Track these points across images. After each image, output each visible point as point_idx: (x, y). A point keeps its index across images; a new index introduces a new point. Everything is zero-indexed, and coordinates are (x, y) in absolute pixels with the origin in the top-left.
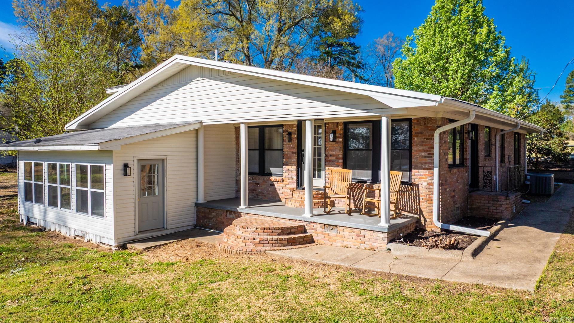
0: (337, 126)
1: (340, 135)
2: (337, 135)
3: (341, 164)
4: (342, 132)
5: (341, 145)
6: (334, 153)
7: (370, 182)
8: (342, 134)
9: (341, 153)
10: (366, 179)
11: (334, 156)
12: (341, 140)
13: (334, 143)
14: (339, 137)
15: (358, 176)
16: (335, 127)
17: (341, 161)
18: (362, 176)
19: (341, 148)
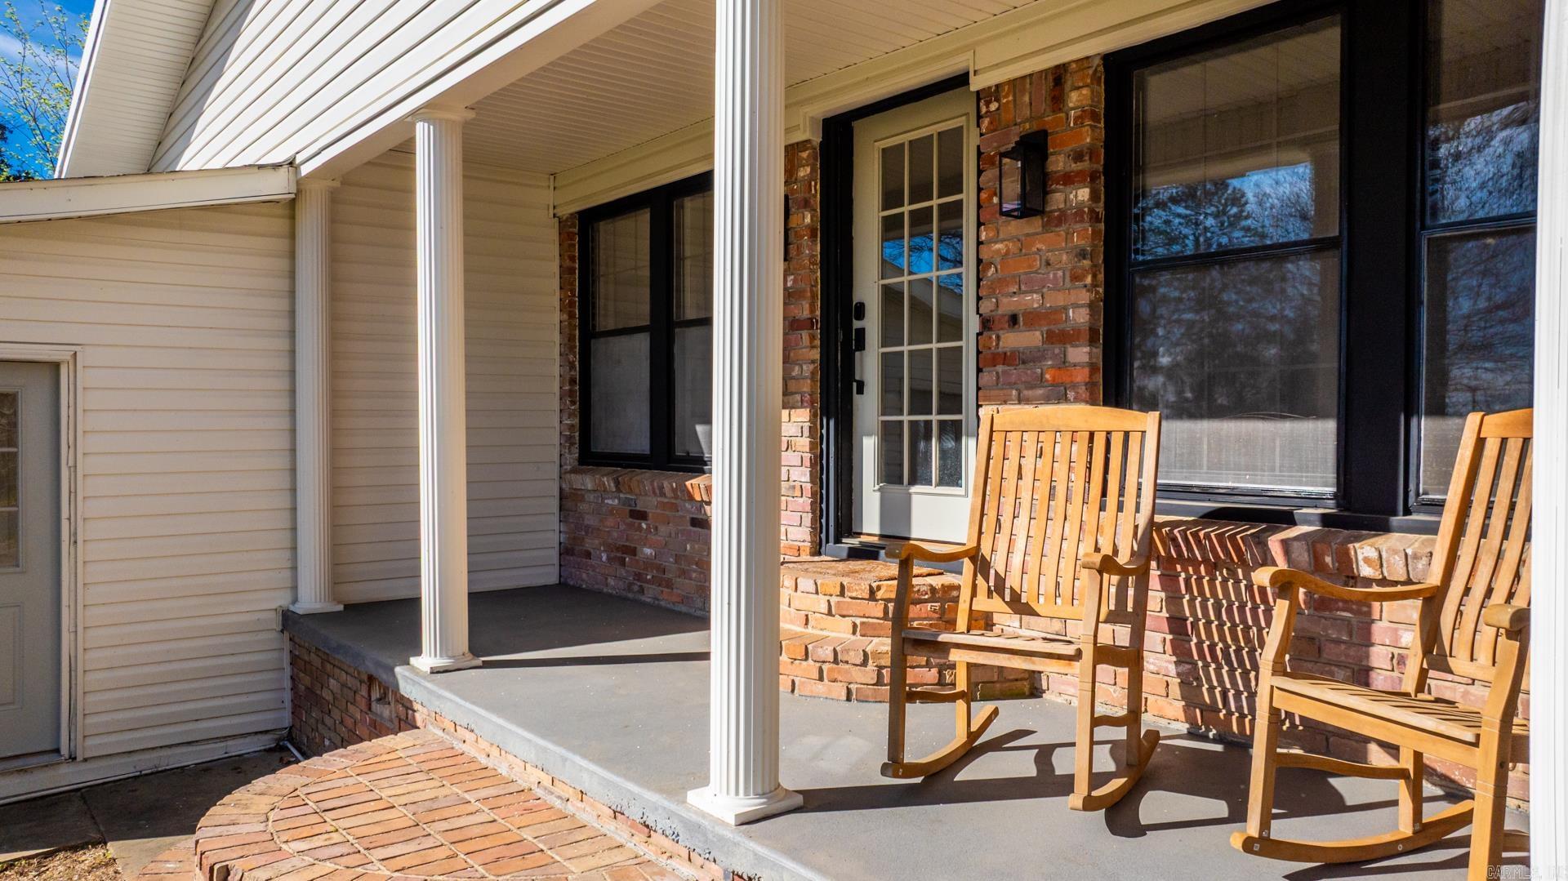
0: (1057, 101)
1: (1078, 157)
2: (1058, 163)
3: (1082, 375)
4: (1089, 136)
5: (1082, 235)
6: (1033, 300)
7: (1326, 520)
8: (1092, 153)
9: (1085, 297)
10: (1288, 489)
11: (1033, 318)
12: (1084, 194)
13: (1034, 225)
14: (1069, 179)
15: (1217, 466)
16: (1043, 106)
17: (1080, 354)
18: (1251, 468)
19: (1082, 255)
